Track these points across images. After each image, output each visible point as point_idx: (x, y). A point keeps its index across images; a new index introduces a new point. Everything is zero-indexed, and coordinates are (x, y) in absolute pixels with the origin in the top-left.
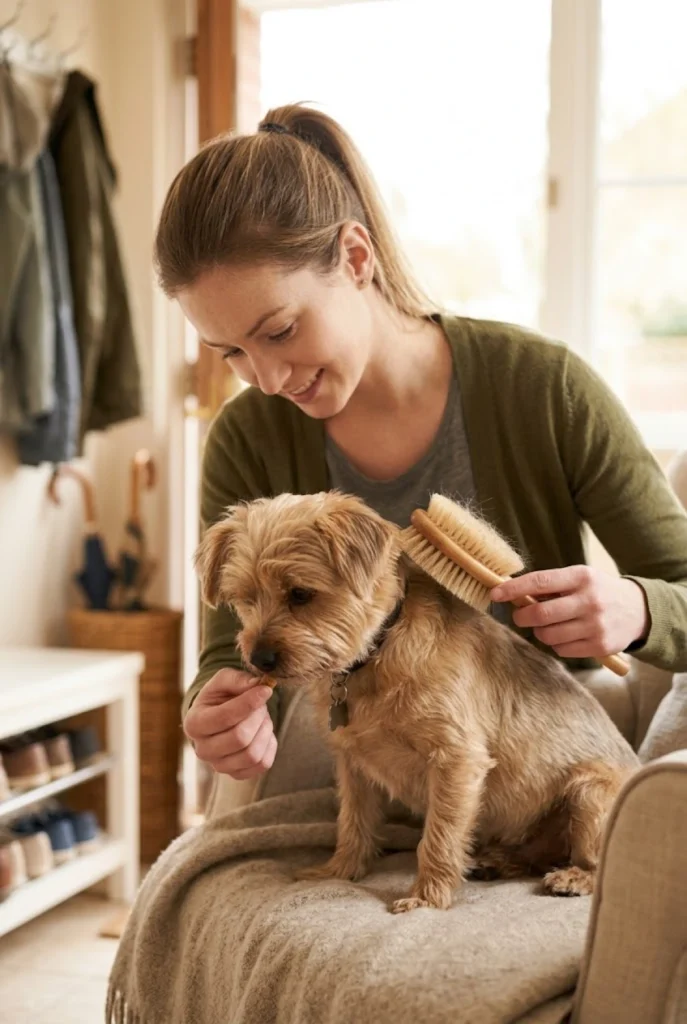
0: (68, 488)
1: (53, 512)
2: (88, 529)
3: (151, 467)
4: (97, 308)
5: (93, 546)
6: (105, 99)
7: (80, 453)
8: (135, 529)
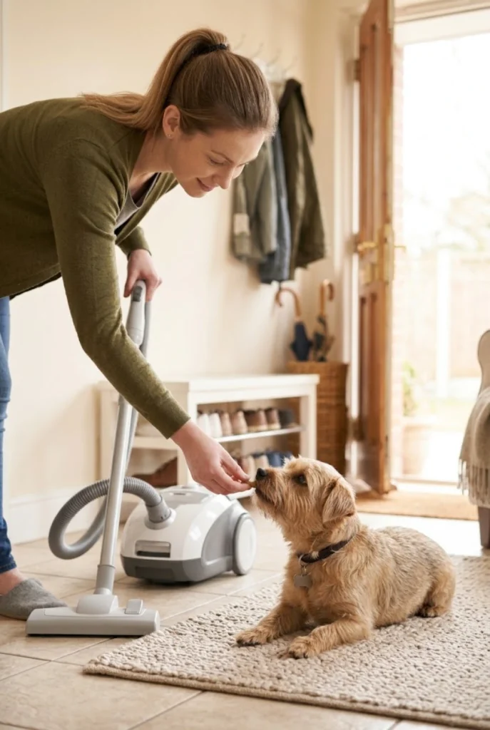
0: (287, 298)
1: (278, 310)
2: (297, 319)
3: (331, 286)
4: (301, 200)
5: (300, 329)
6: (306, 92)
7: (291, 278)
8: (322, 320)
